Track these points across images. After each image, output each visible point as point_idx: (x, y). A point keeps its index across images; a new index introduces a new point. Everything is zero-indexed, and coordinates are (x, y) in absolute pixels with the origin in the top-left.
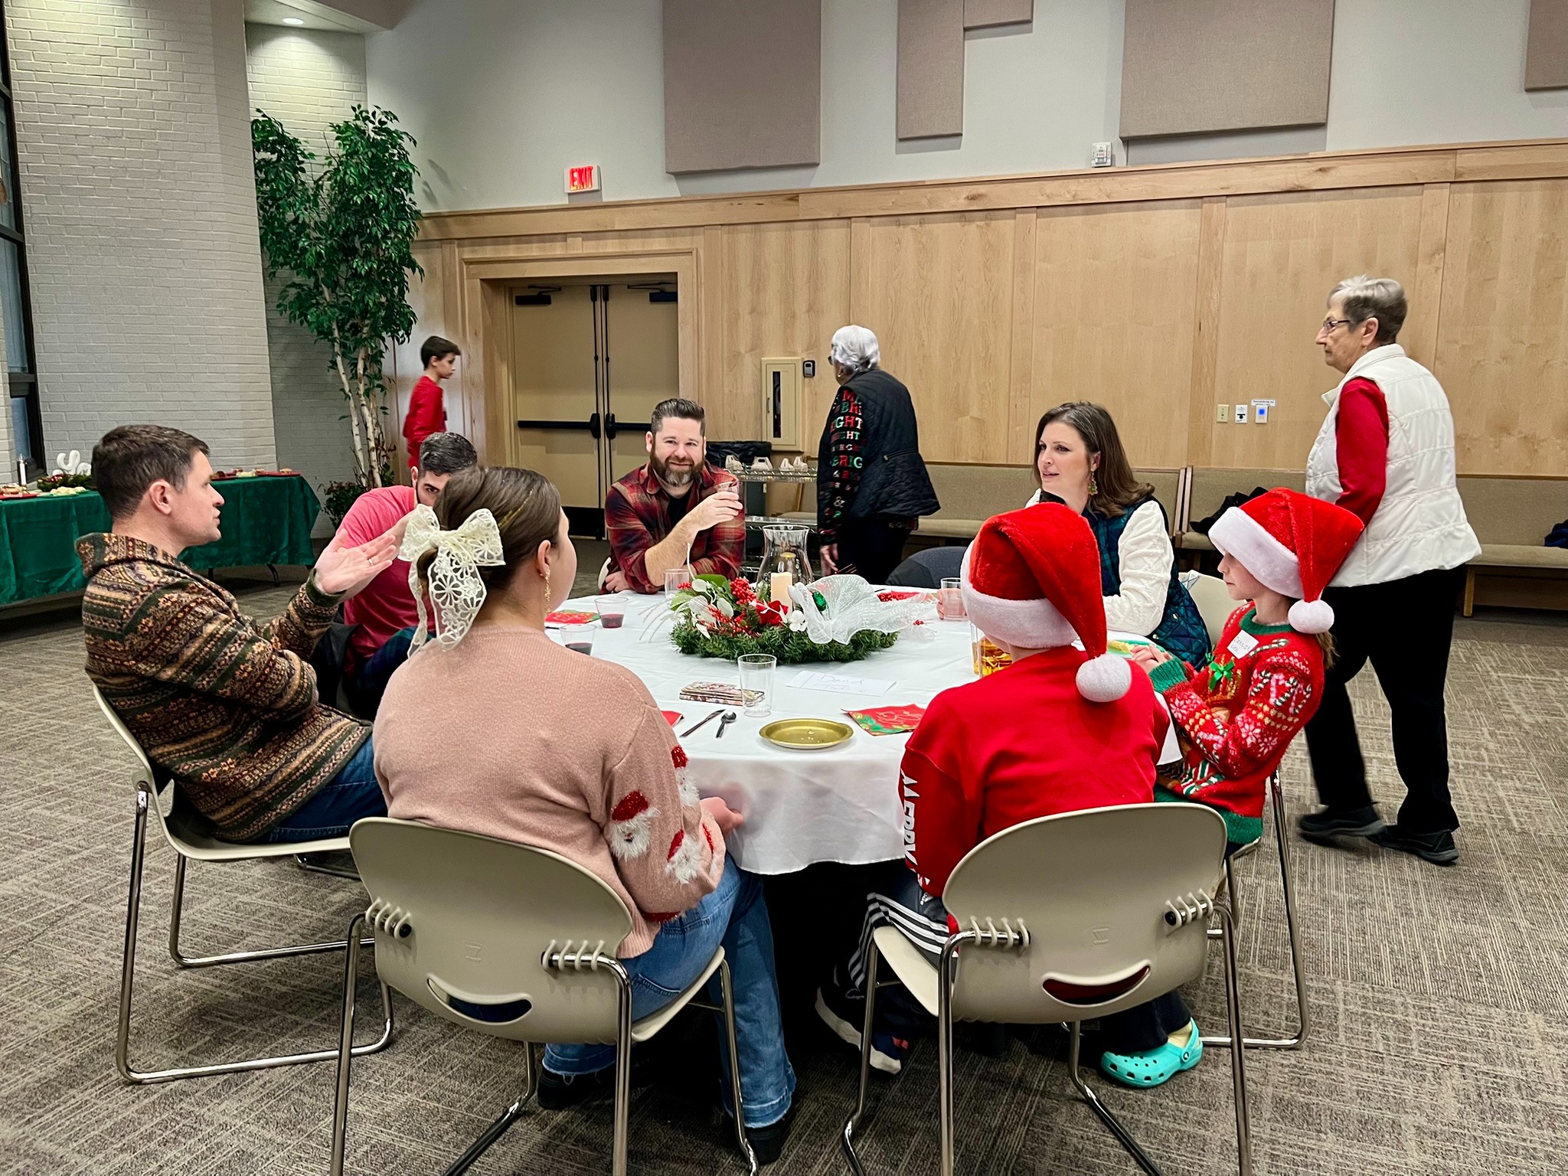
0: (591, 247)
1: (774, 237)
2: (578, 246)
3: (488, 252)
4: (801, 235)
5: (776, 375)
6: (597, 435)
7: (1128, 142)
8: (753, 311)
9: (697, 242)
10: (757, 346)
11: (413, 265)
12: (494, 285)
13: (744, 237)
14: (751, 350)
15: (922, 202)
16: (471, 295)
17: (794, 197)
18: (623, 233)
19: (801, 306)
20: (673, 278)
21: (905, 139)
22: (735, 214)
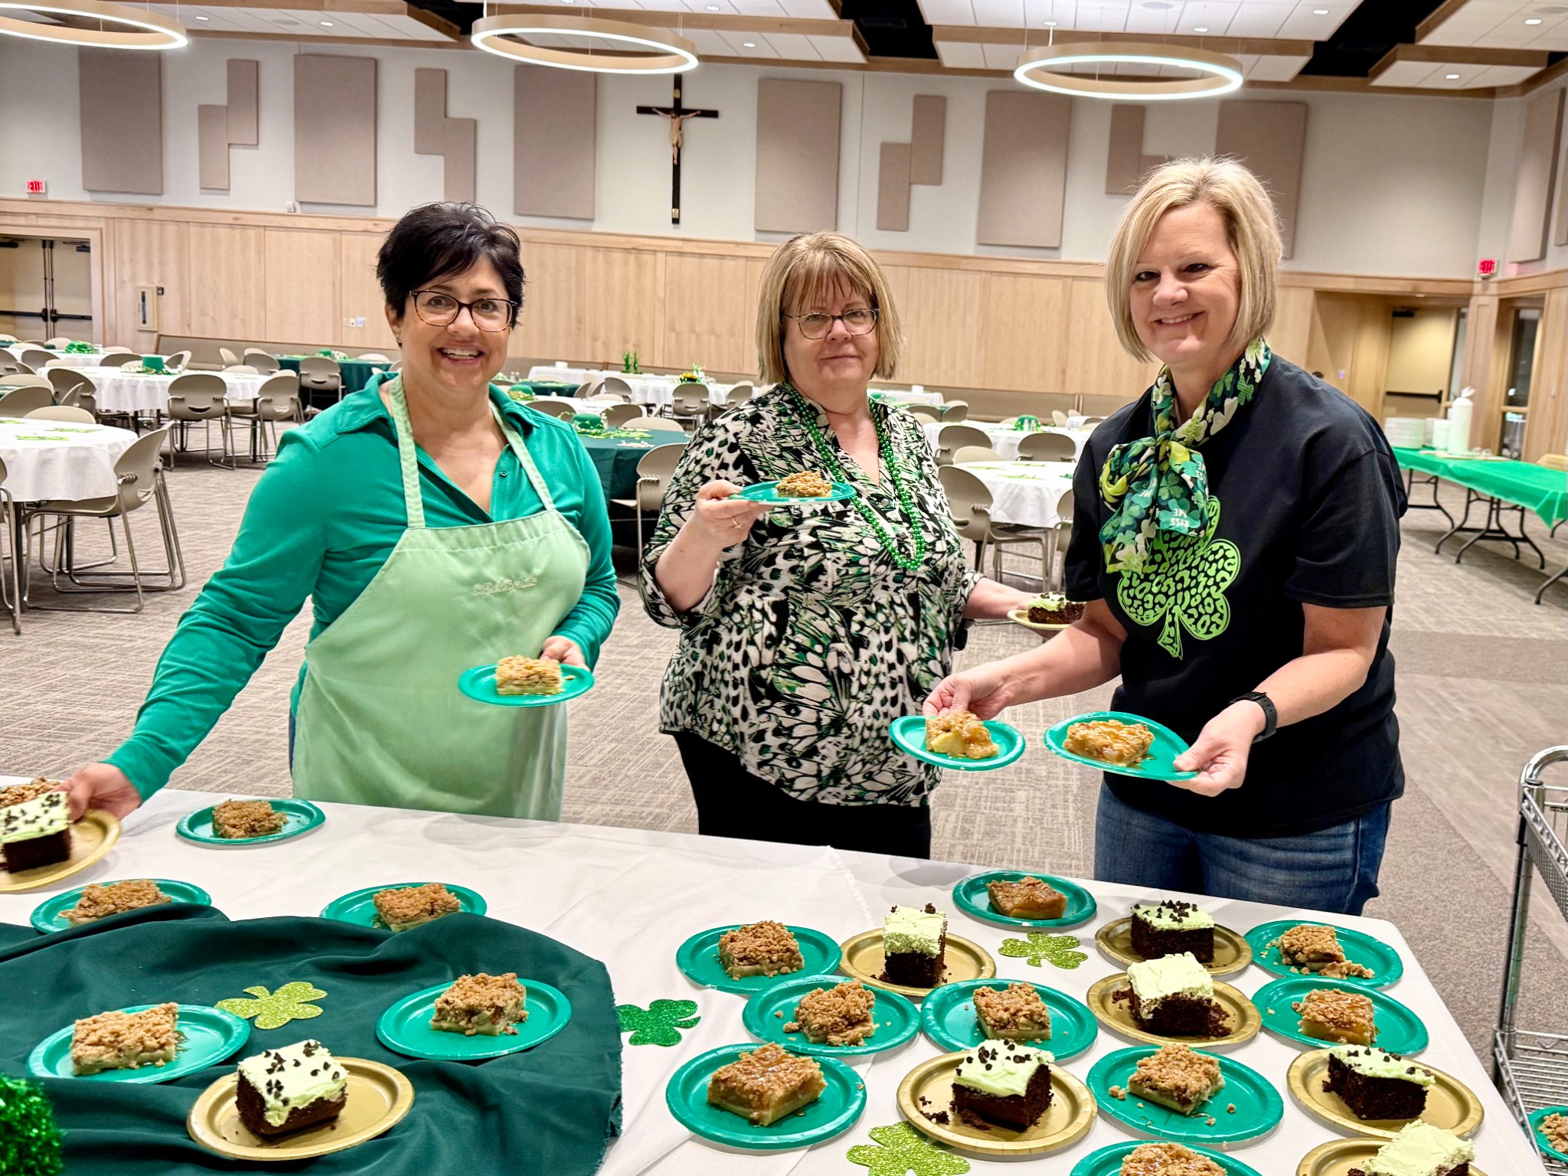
0: (41, 222)
1: (141, 226)
2: (32, 220)
4: (155, 228)
5: (143, 294)
6: (45, 319)
8: (131, 261)
9: (102, 224)
10: (133, 279)
13: (126, 225)
14: (131, 280)
15: (211, 217)
17: (150, 209)
18: (60, 216)
19: (156, 260)
20: (88, 241)
21: (204, 188)
22: (120, 214)
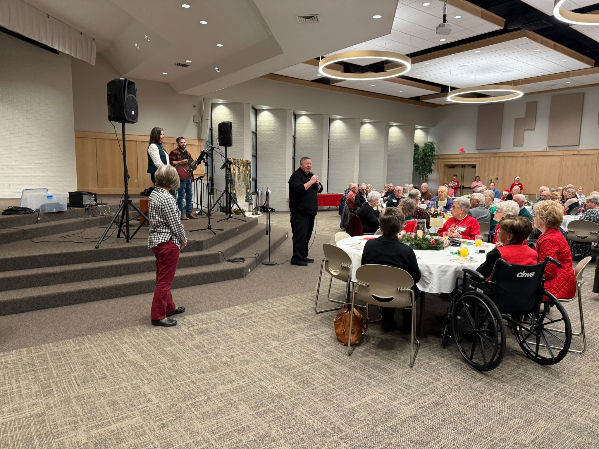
0: (462, 160)
1: (492, 159)
2: (460, 160)
3: (445, 160)
4: (497, 159)
6: (460, 189)
7: (549, 147)
8: (488, 170)
9: (480, 159)
10: (488, 175)
11: (433, 163)
12: (446, 165)
13: (488, 159)
15: (516, 154)
16: (442, 167)
17: (496, 153)
18: (468, 158)
19: (496, 169)
20: (475, 165)
21: (514, 145)
22: (486, 155)
